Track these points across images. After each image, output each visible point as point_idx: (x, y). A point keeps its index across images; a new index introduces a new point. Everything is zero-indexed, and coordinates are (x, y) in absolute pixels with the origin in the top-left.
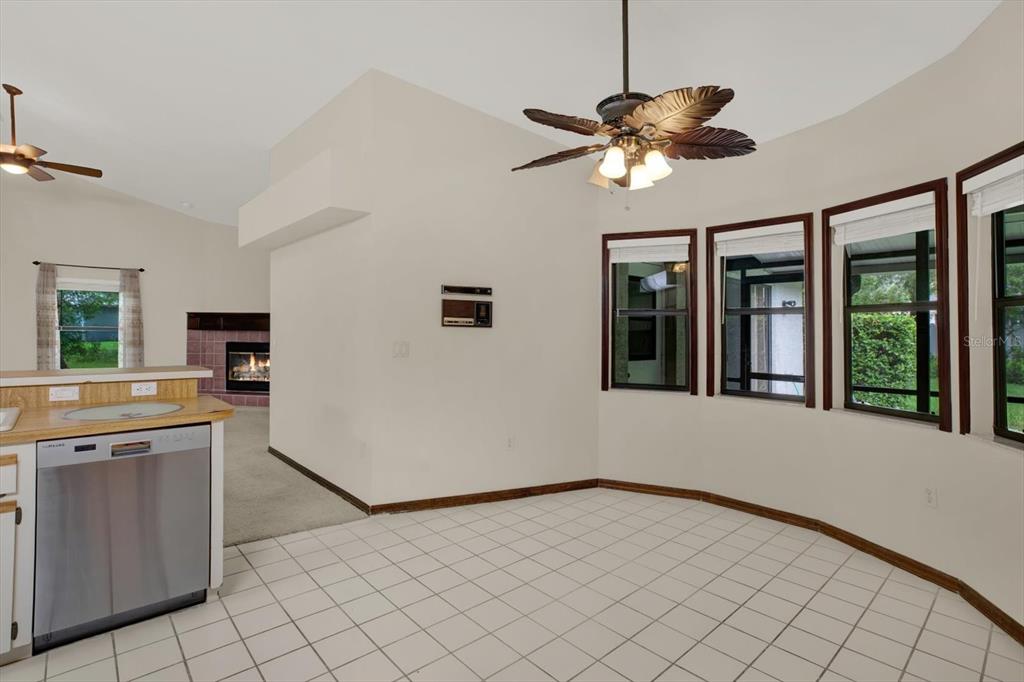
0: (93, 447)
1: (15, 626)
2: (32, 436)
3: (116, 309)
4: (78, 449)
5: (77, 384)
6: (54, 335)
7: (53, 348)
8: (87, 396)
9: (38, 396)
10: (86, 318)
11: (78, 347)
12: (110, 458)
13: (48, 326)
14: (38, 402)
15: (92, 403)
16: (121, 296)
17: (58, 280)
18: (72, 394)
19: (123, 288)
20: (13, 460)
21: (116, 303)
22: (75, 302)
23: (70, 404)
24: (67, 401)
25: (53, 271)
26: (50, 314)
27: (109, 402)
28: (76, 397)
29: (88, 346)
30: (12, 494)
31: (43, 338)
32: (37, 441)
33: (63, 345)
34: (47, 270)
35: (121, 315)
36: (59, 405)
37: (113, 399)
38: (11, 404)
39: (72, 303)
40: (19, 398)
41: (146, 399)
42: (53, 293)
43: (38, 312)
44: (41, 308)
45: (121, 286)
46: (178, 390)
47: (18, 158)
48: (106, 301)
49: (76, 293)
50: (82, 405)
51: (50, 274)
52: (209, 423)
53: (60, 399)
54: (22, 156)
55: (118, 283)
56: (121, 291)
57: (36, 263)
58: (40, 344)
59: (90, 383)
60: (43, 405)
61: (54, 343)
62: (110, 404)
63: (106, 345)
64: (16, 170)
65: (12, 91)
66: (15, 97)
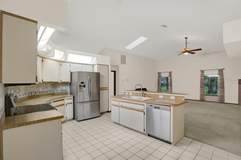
1: (144, 130)
4: (151, 106)
8: (164, 97)
19: (219, 74)
20: (144, 105)
23: (162, 98)
30: (144, 110)
32: (146, 103)
35: (218, 81)
36: (160, 98)
37: (168, 99)
41: (173, 100)
42: (203, 76)
46: (179, 99)
51: (203, 72)
52: (170, 106)
57: (200, 70)
59: (164, 95)
64: (186, 54)
65: (186, 38)
66: (187, 39)
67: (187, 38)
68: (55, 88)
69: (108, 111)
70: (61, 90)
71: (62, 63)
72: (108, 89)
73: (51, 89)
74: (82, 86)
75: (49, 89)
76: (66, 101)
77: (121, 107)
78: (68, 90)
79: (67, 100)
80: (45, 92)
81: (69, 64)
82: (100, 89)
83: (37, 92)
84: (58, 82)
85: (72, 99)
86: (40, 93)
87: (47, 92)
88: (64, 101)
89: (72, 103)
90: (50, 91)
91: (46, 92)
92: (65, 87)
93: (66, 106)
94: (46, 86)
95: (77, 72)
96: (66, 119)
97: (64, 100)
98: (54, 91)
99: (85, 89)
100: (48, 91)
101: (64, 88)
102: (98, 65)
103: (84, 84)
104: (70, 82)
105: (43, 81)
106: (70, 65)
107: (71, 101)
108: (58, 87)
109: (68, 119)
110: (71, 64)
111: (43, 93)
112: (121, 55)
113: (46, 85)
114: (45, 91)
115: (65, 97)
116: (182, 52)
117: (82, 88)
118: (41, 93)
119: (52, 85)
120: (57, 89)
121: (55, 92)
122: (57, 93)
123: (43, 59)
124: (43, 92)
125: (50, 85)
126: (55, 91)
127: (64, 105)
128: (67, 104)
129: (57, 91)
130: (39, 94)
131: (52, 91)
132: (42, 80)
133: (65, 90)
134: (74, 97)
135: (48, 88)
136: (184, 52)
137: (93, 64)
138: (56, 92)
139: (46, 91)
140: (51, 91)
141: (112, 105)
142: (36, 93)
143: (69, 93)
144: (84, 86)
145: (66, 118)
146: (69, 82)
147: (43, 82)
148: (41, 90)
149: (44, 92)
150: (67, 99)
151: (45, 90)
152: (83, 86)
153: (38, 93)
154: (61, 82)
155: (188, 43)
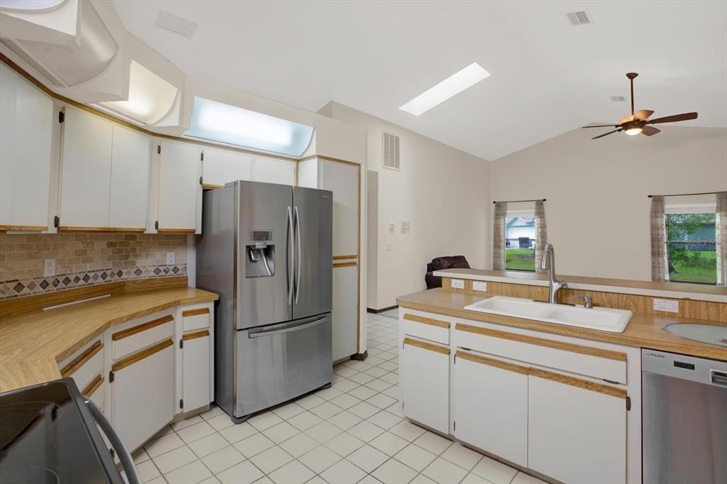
0: (692, 367)
2: (638, 342)
3: (713, 225)
4: (677, 364)
5: (677, 299)
6: (663, 247)
7: (663, 256)
8: (687, 310)
9: (645, 304)
10: (689, 233)
11: (682, 255)
12: (710, 382)
13: (658, 241)
14: (645, 309)
15: (690, 319)
16: (718, 215)
17: (666, 206)
18: (673, 307)
19: (719, 209)
20: (623, 357)
21: (712, 221)
22: (680, 221)
23: (671, 315)
24: (668, 313)
25: (662, 201)
26: (660, 232)
27: (708, 320)
28: (676, 310)
29: (690, 254)
30: (623, 384)
31: (656, 250)
32: (642, 348)
33: (671, 254)
34: (658, 201)
35: (718, 232)
36: (662, 314)
37: (712, 318)
38: (626, 307)
39: (678, 222)
40: (631, 304)
42: (662, 217)
43: (652, 231)
44: (654, 228)
45: (717, 207)
47: (636, 123)
48: (704, 220)
49: (680, 215)
50: (682, 318)
51: (659, 203)
53: (663, 310)
54: (638, 120)
55: (715, 205)
56: (717, 212)
57: (650, 196)
58: (653, 254)
59: (689, 300)
60: (649, 312)
61: (663, 253)
62: (708, 322)
63: (705, 255)
64: (634, 132)
65: (632, 76)
66: (634, 80)
67: (636, 75)
68: (127, 257)
69: (357, 354)
70: (155, 268)
71: (165, 144)
72: (356, 260)
73: (110, 265)
74: (259, 250)
75: (98, 265)
76: (182, 324)
77: (459, 354)
78: (188, 266)
79: (186, 318)
80: (77, 279)
81: (195, 150)
82: (335, 262)
83: (25, 283)
84: (141, 232)
85: (207, 311)
86: (45, 284)
87: (86, 278)
88: (172, 322)
89: (207, 333)
90: (100, 274)
91: (82, 282)
92: (174, 253)
93: (181, 346)
94: (84, 252)
95: (235, 183)
96: (179, 411)
97: (170, 318)
98: (120, 274)
99: (271, 264)
100: (91, 275)
101: (170, 258)
102: (322, 162)
103: (269, 243)
104: (199, 232)
105: (62, 224)
106: (202, 155)
107: (206, 321)
108: (144, 254)
109: (187, 409)
110: (209, 152)
111: (61, 285)
112: (385, 134)
113: (81, 247)
114: (72, 278)
115: (176, 304)
116: (617, 126)
117: (259, 258)
118: (51, 288)
119: (110, 245)
120: (134, 263)
121: (129, 275)
122: (134, 282)
123: (64, 108)
124: (61, 279)
125: (101, 245)
126: (129, 273)
127: (172, 343)
128: (185, 337)
129: (138, 272)
130: (39, 290)
131: (112, 275)
132: (57, 220)
133: (176, 270)
134: (217, 303)
135: (90, 260)
136: (626, 126)
137: (298, 154)
138: (133, 276)
139: (81, 276)
140: (108, 273)
141: (407, 341)
142: (19, 287)
143: (192, 282)
144: (268, 251)
145: (181, 406)
146: (193, 231)
147: (60, 230)
148: (50, 270)
149: (67, 281)
150: (185, 314)
151: (76, 270)
152: (262, 252)
153: (31, 286)
154: (155, 232)
155: (622, 99)
